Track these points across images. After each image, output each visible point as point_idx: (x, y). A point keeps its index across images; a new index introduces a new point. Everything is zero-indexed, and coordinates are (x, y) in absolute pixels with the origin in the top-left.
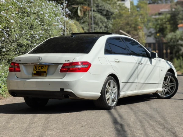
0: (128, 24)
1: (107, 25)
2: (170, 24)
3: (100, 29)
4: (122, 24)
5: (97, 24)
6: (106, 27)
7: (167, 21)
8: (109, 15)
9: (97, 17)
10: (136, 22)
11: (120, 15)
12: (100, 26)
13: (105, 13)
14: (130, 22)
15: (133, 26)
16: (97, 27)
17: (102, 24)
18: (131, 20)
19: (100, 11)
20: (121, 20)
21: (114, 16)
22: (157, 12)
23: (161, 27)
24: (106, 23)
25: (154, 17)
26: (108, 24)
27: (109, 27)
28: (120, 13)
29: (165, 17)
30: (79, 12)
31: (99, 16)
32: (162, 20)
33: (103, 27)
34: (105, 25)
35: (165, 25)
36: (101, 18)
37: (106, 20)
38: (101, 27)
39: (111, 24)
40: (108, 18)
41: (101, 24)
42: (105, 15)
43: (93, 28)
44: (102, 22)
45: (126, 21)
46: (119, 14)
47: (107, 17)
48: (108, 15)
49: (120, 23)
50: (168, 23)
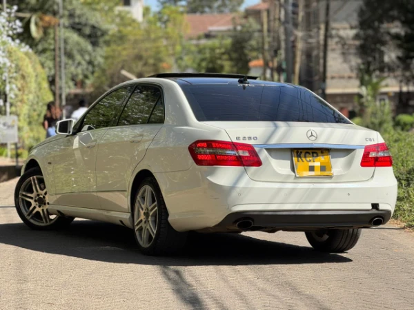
0: (139, 57)
1: (93, 60)
2: (231, 59)
3: (77, 67)
4: (126, 58)
5: (70, 55)
6: (90, 63)
7: (223, 54)
8: (96, 37)
9: (70, 41)
10: (158, 53)
11: (121, 38)
12: (77, 62)
13: (87, 31)
14: (144, 54)
15: (151, 61)
16: (70, 62)
17: (82, 56)
18: (146, 50)
19: (77, 28)
20: (125, 49)
21: (107, 38)
22: (201, 33)
23: (211, 65)
24: (90, 54)
25: (194, 42)
26: (95, 57)
27: (96, 63)
28: (120, 31)
29: (221, 44)
30: (33, 28)
31: (74, 37)
32: (212, 49)
33: (83, 63)
34: (87, 58)
35: (219, 62)
36: (78, 44)
37: (90, 47)
38: (79, 64)
39: (102, 56)
40: (95, 44)
41: (78, 58)
42: (89, 36)
43: (63, 65)
44: (82, 52)
45: (136, 51)
46: (118, 35)
47: (93, 39)
48: (94, 36)
49: (120, 54)
50: (225, 57)
